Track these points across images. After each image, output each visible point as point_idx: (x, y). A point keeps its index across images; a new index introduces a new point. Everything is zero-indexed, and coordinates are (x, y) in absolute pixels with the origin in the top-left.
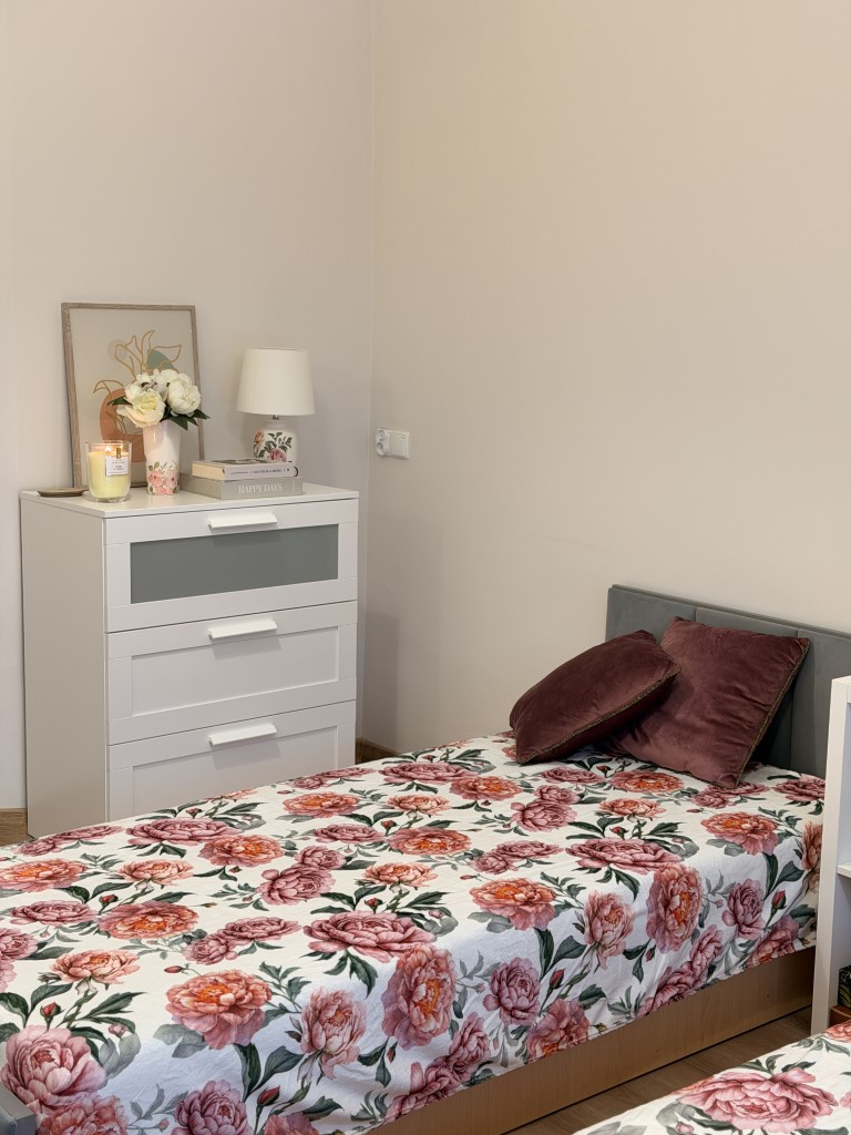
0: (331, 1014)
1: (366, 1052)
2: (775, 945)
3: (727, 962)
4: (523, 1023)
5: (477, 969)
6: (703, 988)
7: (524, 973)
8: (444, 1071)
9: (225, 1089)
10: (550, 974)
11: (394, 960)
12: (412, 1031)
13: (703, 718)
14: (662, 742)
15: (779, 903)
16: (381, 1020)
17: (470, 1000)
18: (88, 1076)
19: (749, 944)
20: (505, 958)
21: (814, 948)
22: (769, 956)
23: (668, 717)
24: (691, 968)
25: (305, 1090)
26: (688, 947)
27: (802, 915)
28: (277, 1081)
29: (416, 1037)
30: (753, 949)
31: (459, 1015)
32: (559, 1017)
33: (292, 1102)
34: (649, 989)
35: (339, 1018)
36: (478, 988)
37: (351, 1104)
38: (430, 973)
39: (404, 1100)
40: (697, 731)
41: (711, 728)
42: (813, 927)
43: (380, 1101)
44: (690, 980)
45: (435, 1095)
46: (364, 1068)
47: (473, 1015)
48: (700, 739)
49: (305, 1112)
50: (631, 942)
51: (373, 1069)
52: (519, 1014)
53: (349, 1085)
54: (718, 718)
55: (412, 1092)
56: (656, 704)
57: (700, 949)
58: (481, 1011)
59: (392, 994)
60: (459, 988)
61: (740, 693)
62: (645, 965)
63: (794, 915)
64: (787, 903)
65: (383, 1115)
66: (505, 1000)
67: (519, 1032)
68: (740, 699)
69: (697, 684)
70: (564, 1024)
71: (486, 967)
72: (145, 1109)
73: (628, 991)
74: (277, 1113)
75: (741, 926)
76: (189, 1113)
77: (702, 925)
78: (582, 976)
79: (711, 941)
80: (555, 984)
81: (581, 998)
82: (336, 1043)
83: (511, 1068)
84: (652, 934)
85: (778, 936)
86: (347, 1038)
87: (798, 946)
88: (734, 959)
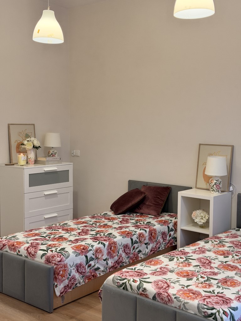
0: (99, 251)
1: (104, 259)
2: (170, 244)
3: (162, 247)
4: (129, 256)
5: (121, 245)
6: (158, 251)
7: (129, 246)
8: (116, 264)
9: (83, 263)
10: (133, 247)
11: (108, 242)
12: (111, 255)
13: (152, 203)
14: (144, 209)
15: (170, 236)
16: (106, 253)
17: (120, 251)
18: (63, 259)
19: (165, 243)
20: (125, 243)
21: (176, 245)
22: (169, 246)
23: (145, 204)
24: (156, 247)
25: (95, 265)
26: (155, 243)
27: (174, 238)
28: (91, 262)
29: (112, 257)
30: (166, 244)
31: (119, 253)
32: (134, 255)
33: (93, 267)
34: (149, 250)
35: (100, 252)
36: (121, 248)
37: (102, 268)
38: (113, 245)
39: (110, 269)
40: (151, 206)
41: (154, 205)
42: (176, 241)
43: (106, 268)
44: (156, 250)
45: (115, 268)
46: (104, 262)
47: (121, 253)
48: (152, 207)
49: (95, 269)
50: (146, 242)
51: (105, 262)
52: (128, 254)
53: (102, 265)
54: (155, 203)
55: (112, 267)
56: (142, 202)
57: (157, 244)
58: (122, 253)
59: (108, 248)
60: (118, 248)
61: (159, 198)
62: (148, 246)
63: (173, 238)
64: (172, 236)
65: (107, 271)
66: (126, 251)
67: (128, 257)
68: (159, 199)
69: (150, 197)
70: (135, 256)
71: (122, 244)
72: (71, 266)
73: (145, 251)
74: (91, 269)
75: (164, 240)
76: (78, 267)
77: (157, 239)
78: (138, 248)
79: (159, 242)
80: (134, 249)
81: (138, 252)
82: (100, 256)
83: (127, 264)
84: (149, 240)
85: (170, 242)
86: (101, 256)
87: (174, 245)
88: (163, 246)
